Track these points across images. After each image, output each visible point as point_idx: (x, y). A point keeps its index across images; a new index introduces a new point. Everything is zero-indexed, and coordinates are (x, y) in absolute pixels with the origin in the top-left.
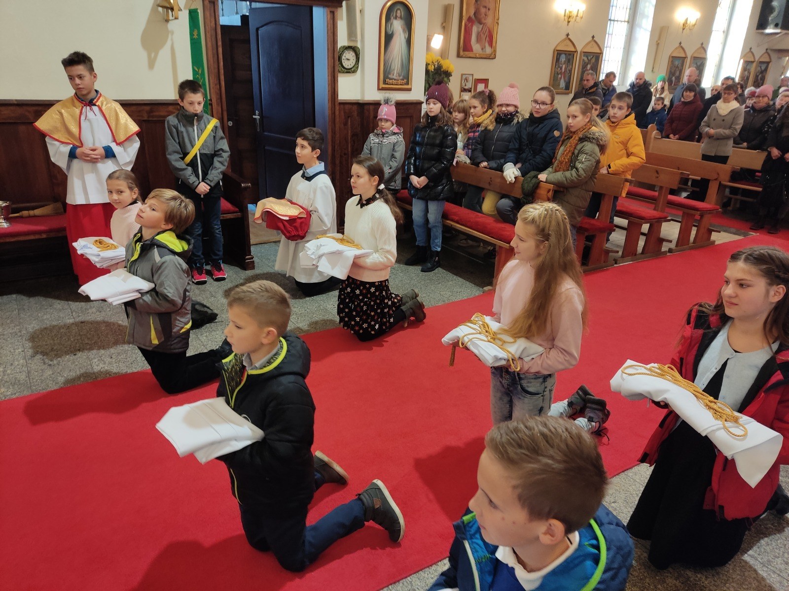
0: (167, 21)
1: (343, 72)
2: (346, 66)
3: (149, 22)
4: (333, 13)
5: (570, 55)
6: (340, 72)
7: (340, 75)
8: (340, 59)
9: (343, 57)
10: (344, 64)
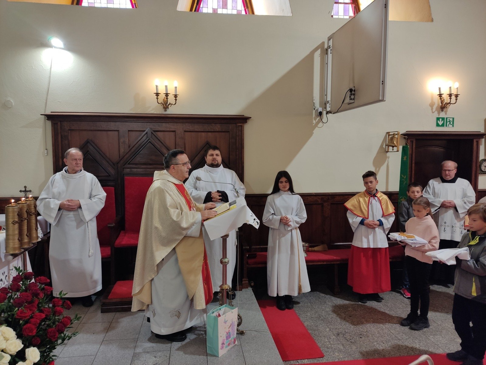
0: (388, 152)
1: (482, 174)
2: (483, 170)
3: (378, 153)
4: (477, 142)
6: (479, 174)
7: (479, 175)
8: (480, 166)
9: (482, 165)
10: (482, 169)
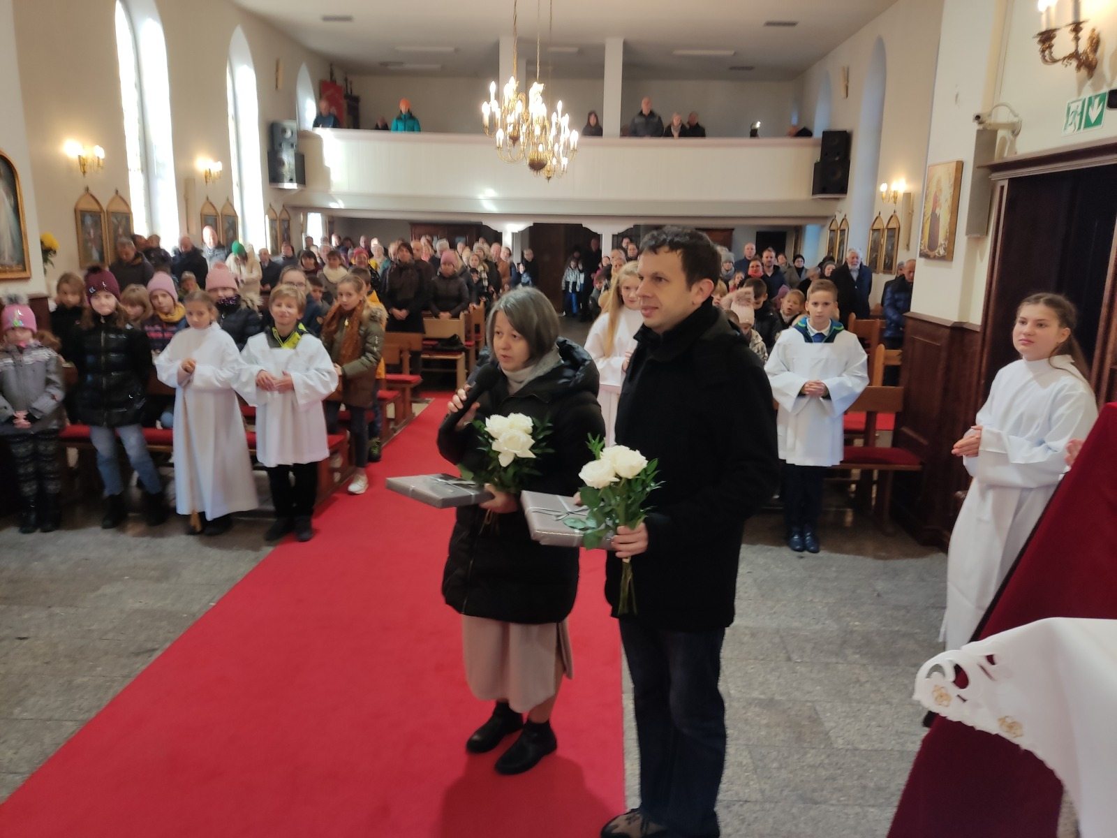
5: (96, 216)
